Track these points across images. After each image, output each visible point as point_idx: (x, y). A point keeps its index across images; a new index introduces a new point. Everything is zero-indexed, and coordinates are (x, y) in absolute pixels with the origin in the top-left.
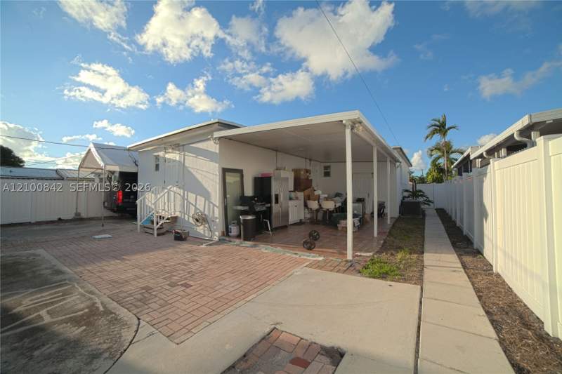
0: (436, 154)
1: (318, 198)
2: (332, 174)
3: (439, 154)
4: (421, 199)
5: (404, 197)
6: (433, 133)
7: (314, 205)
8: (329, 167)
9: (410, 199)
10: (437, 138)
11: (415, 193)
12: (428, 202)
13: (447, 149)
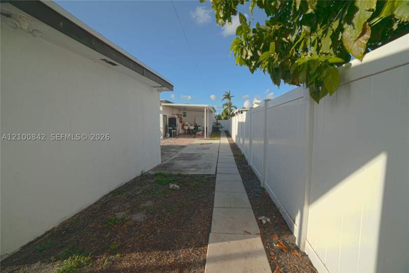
0: (226, 107)
1: (187, 125)
2: (187, 115)
3: (227, 107)
4: (219, 126)
5: (213, 126)
6: (225, 98)
7: (186, 128)
8: (185, 113)
9: (216, 126)
10: (227, 101)
11: (218, 124)
12: (222, 127)
13: (230, 105)
